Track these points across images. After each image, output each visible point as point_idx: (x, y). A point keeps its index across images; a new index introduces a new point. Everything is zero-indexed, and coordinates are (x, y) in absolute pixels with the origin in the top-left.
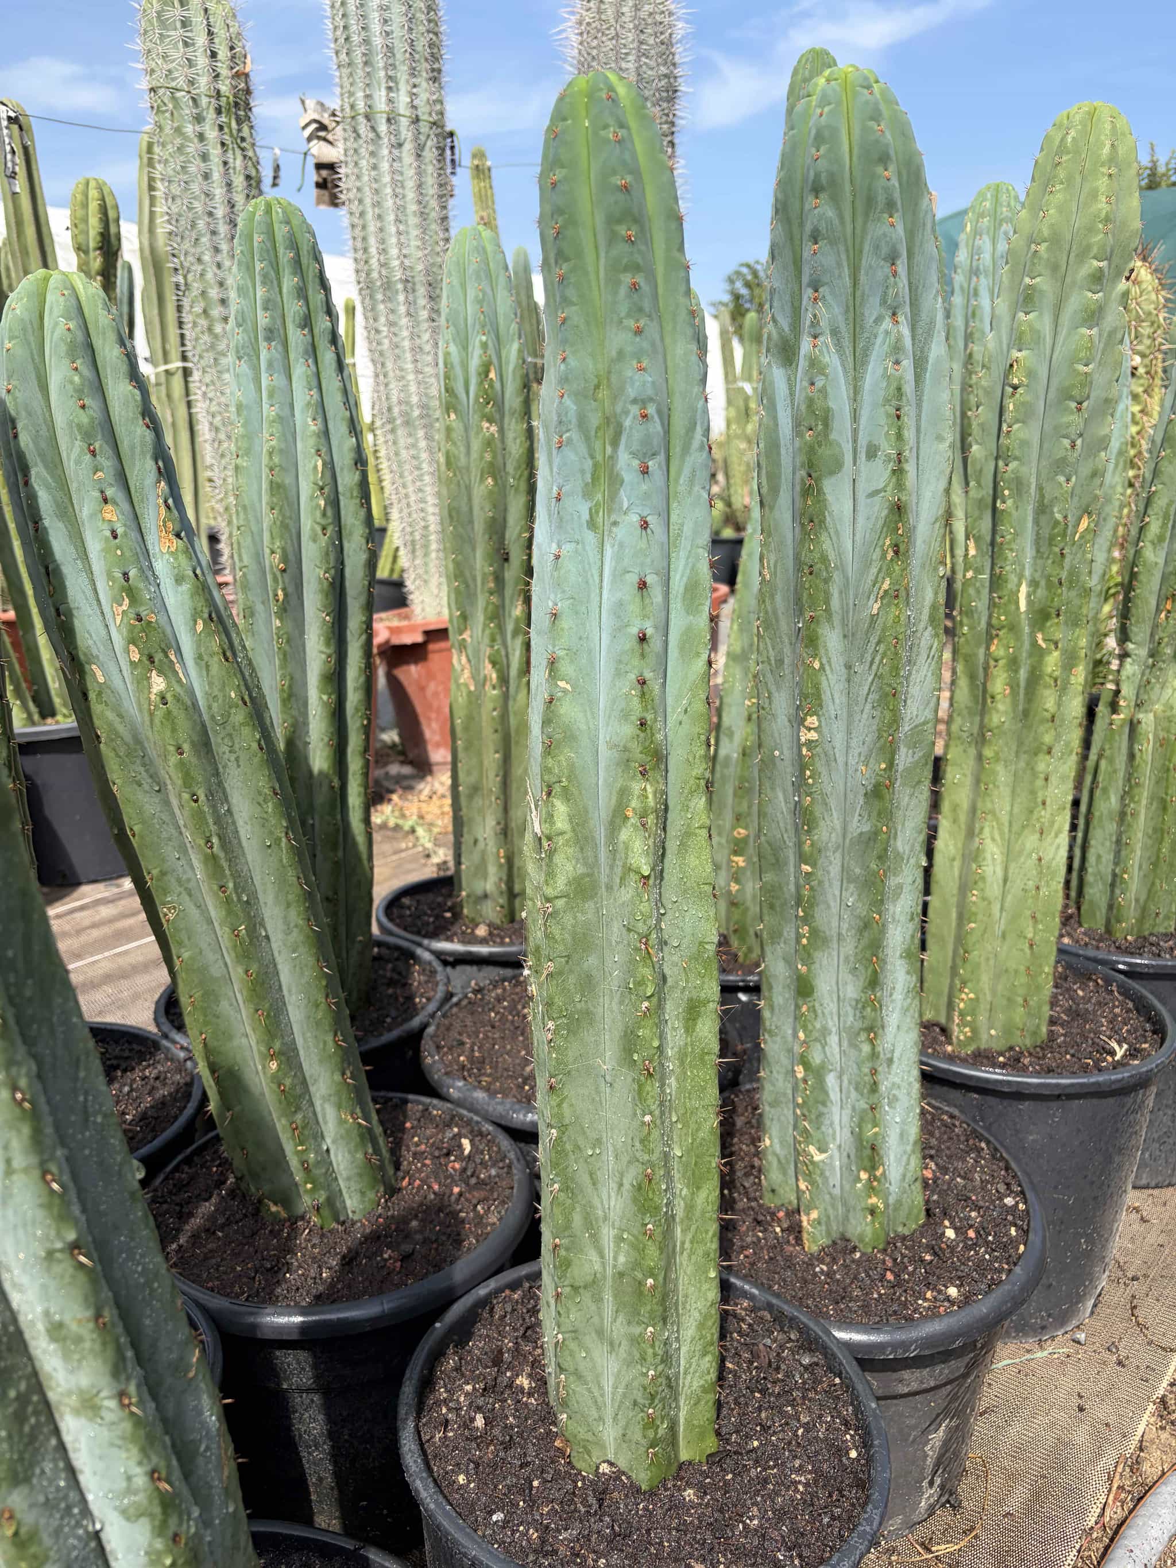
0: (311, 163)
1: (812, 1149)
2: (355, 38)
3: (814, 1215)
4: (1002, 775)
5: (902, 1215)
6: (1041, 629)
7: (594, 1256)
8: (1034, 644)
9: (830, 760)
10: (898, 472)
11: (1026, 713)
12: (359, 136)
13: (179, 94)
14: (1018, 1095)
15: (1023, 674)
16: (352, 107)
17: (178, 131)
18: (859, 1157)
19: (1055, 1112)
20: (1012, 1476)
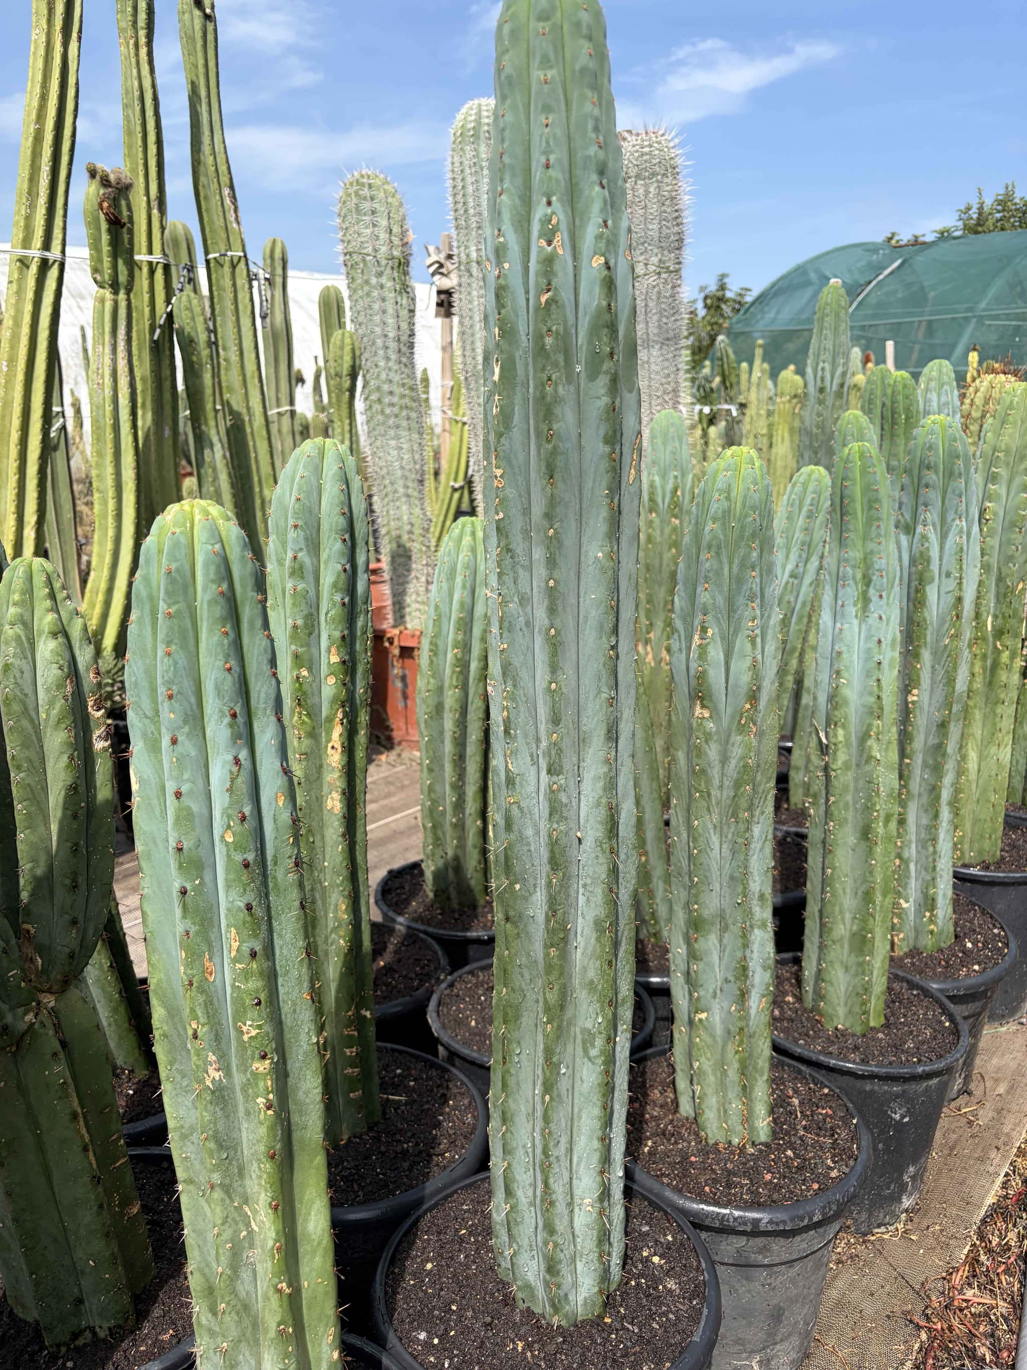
0: (434, 290)
1: (902, 901)
2: (472, 211)
3: (901, 936)
4: (978, 715)
5: (943, 938)
6: (999, 640)
7: (842, 926)
8: (995, 647)
9: (922, 709)
10: (960, 584)
11: (990, 683)
12: (471, 275)
13: (369, 258)
14: (992, 883)
15: (989, 662)
16: (468, 256)
17: (367, 282)
18: (926, 904)
19: (1012, 892)
20: (997, 1081)
